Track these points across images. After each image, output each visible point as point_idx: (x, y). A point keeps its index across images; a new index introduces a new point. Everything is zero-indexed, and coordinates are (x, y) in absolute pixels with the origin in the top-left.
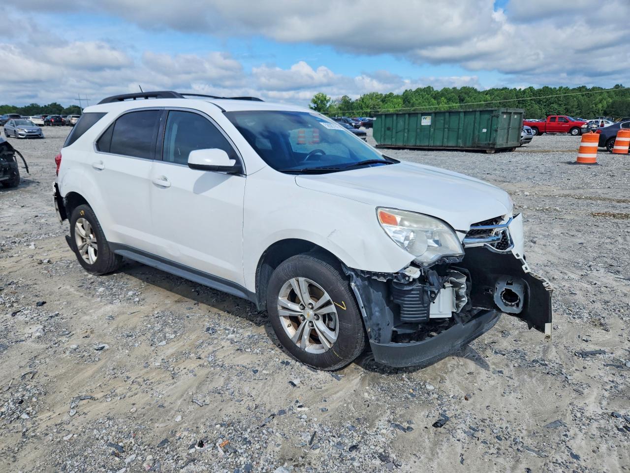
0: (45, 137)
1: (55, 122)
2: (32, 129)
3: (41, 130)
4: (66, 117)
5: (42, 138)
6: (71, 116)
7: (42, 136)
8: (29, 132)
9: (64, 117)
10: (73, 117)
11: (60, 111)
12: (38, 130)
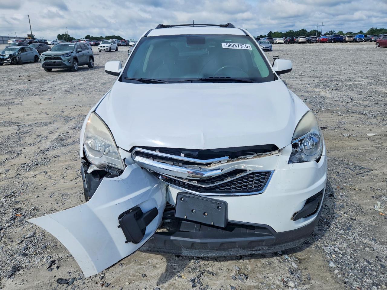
0: (273, 50)
1: (290, 41)
2: (267, 46)
3: (272, 46)
4: (297, 37)
5: (271, 51)
6: (300, 37)
7: (271, 50)
8: (265, 48)
9: (296, 38)
10: (301, 38)
11: (305, 34)
12: (270, 46)
